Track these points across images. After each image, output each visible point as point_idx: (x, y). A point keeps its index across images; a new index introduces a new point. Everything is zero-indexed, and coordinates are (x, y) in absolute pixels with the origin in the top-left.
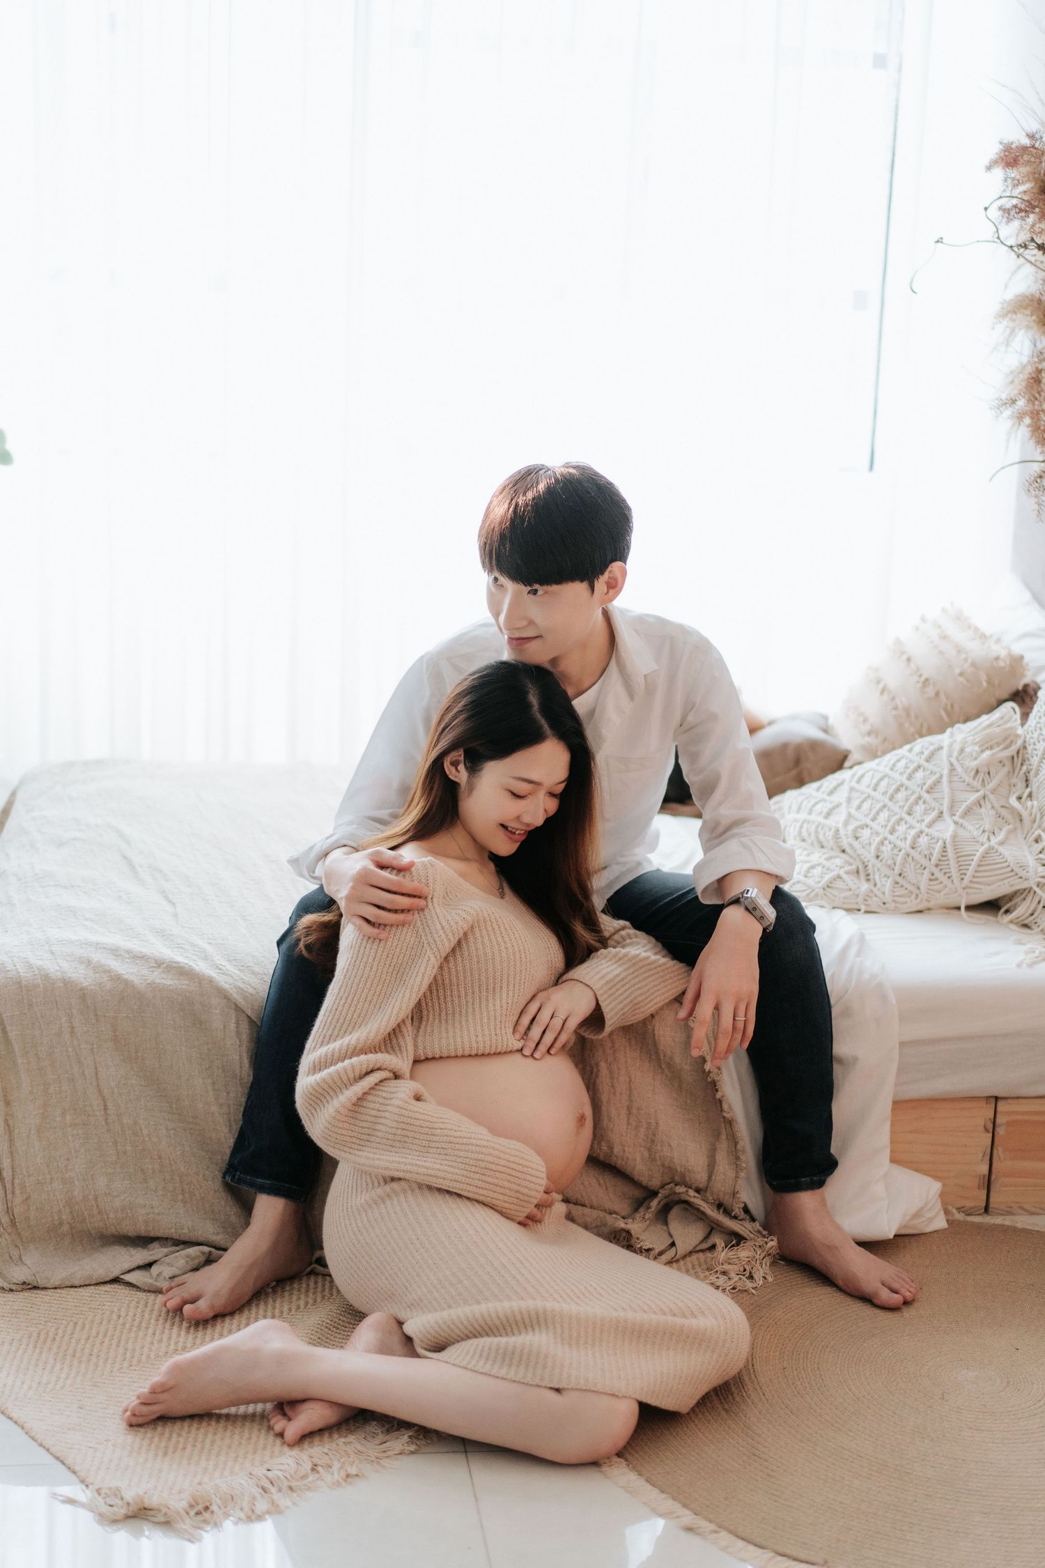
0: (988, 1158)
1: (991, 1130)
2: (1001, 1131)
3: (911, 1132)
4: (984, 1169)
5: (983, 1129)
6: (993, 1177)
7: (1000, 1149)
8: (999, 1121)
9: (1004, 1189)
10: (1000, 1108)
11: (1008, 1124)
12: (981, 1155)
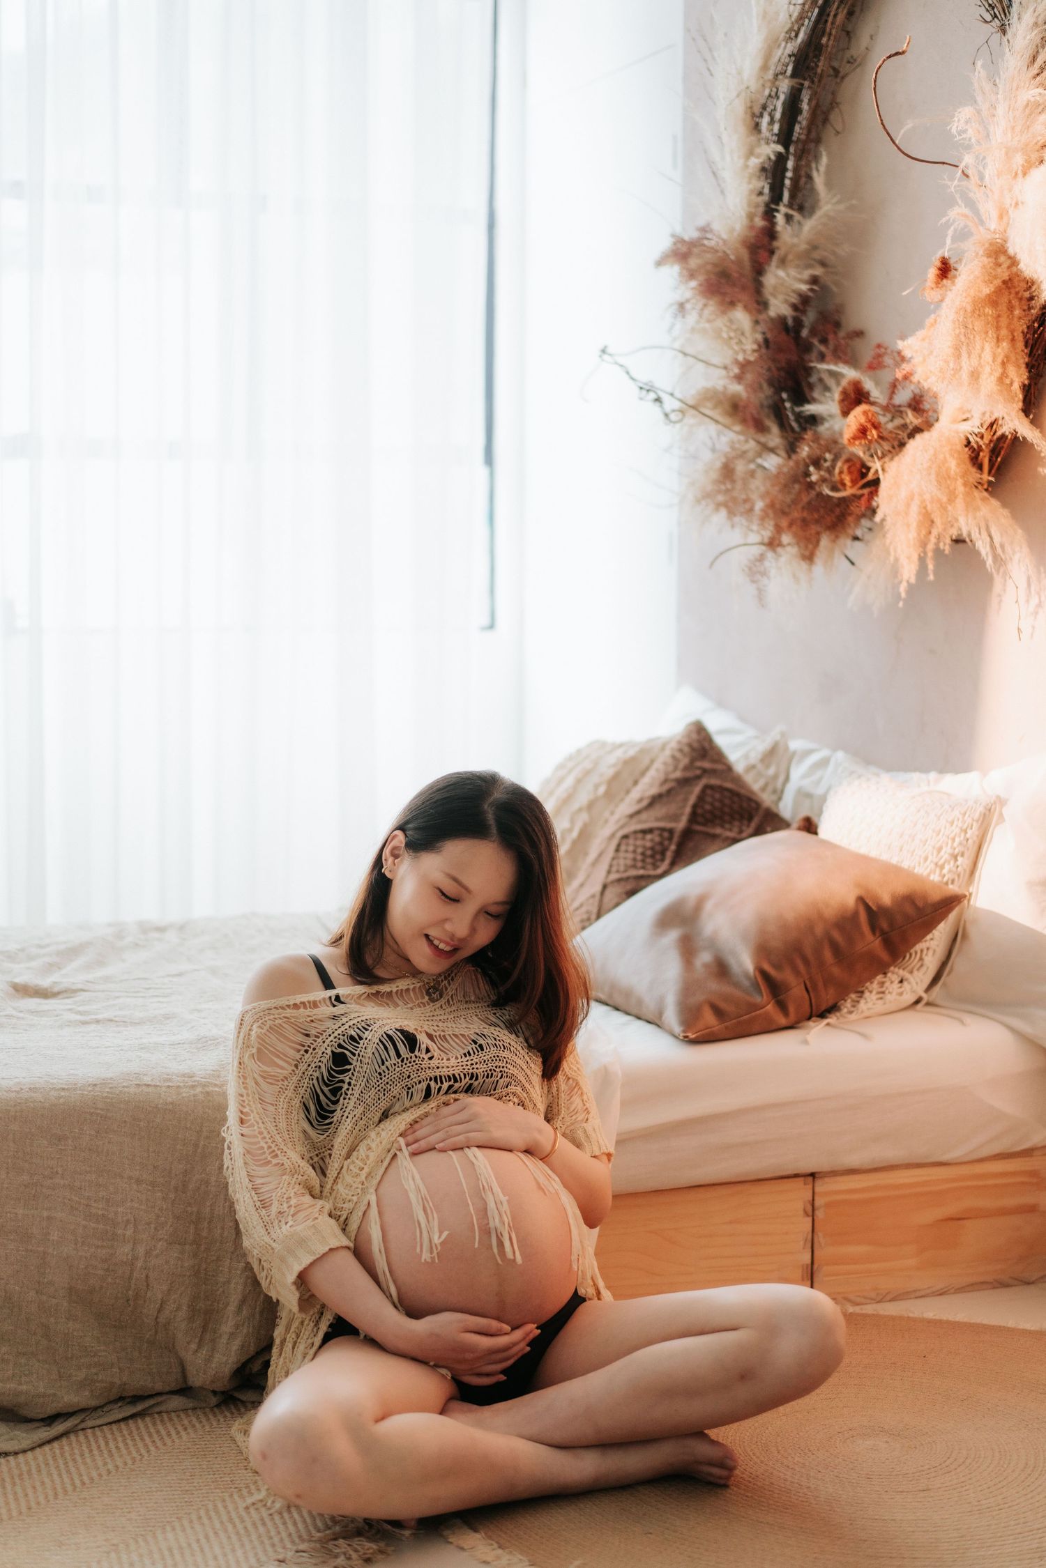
0: (809, 1245)
1: (811, 1213)
2: (820, 1214)
3: (731, 1222)
4: (806, 1258)
5: (802, 1213)
6: (816, 1266)
7: (820, 1235)
8: (817, 1203)
9: (827, 1279)
10: (817, 1189)
11: (828, 1205)
12: (802, 1243)
